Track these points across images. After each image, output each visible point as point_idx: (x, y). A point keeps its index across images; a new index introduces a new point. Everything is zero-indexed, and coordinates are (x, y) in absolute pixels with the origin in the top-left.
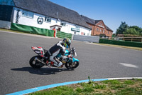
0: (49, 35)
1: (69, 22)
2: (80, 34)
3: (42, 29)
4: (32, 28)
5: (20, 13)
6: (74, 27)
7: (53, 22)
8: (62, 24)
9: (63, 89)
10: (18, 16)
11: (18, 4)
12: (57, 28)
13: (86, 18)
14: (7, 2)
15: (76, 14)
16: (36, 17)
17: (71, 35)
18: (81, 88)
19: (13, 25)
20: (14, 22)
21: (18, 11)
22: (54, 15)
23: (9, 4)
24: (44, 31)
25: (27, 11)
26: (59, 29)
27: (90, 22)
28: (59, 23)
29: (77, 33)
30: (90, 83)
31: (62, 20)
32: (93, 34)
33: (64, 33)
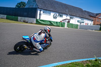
0: (62, 26)
1: (76, 16)
2: (84, 24)
3: (57, 22)
4: (50, 21)
5: (42, 12)
7: (64, 17)
8: (71, 18)
9: (76, 65)
10: (40, 14)
12: (67, 21)
15: (81, 10)
16: (52, 14)
17: (77, 25)
18: (90, 64)
20: (38, 18)
21: (41, 11)
22: (64, 12)
23: (34, 7)
24: (58, 23)
25: (46, 10)
26: (69, 22)
27: (92, 15)
28: (68, 17)
29: (82, 24)
30: (96, 60)
31: (70, 15)
32: (94, 24)
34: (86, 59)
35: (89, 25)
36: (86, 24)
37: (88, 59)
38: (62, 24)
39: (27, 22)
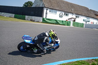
0: (67, 25)
1: (82, 15)
2: (90, 23)
3: (62, 21)
4: (56, 20)
5: (48, 11)
6: (85, 18)
7: (70, 16)
8: (77, 17)
10: (46, 13)
11: (46, 5)
12: (73, 19)
13: (94, 11)
14: (40, 5)
15: (87, 9)
16: (58, 13)
17: (83, 24)
18: (96, 63)
19: (43, 19)
20: (44, 17)
24: (64, 22)
25: (53, 9)
26: (75, 21)
28: (74, 16)
29: (88, 23)
31: (76, 14)
33: (78, 23)
34: (92, 58)
35: (95, 24)
36: (92, 23)
37: (94, 58)
38: (67, 23)
39: (34, 21)
